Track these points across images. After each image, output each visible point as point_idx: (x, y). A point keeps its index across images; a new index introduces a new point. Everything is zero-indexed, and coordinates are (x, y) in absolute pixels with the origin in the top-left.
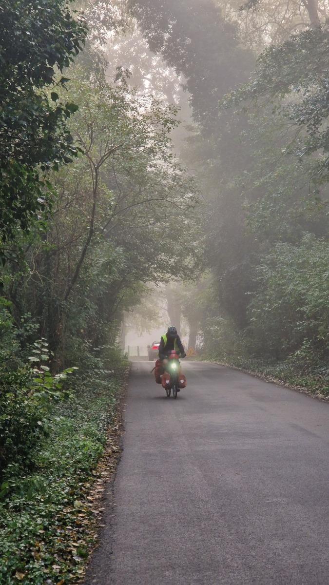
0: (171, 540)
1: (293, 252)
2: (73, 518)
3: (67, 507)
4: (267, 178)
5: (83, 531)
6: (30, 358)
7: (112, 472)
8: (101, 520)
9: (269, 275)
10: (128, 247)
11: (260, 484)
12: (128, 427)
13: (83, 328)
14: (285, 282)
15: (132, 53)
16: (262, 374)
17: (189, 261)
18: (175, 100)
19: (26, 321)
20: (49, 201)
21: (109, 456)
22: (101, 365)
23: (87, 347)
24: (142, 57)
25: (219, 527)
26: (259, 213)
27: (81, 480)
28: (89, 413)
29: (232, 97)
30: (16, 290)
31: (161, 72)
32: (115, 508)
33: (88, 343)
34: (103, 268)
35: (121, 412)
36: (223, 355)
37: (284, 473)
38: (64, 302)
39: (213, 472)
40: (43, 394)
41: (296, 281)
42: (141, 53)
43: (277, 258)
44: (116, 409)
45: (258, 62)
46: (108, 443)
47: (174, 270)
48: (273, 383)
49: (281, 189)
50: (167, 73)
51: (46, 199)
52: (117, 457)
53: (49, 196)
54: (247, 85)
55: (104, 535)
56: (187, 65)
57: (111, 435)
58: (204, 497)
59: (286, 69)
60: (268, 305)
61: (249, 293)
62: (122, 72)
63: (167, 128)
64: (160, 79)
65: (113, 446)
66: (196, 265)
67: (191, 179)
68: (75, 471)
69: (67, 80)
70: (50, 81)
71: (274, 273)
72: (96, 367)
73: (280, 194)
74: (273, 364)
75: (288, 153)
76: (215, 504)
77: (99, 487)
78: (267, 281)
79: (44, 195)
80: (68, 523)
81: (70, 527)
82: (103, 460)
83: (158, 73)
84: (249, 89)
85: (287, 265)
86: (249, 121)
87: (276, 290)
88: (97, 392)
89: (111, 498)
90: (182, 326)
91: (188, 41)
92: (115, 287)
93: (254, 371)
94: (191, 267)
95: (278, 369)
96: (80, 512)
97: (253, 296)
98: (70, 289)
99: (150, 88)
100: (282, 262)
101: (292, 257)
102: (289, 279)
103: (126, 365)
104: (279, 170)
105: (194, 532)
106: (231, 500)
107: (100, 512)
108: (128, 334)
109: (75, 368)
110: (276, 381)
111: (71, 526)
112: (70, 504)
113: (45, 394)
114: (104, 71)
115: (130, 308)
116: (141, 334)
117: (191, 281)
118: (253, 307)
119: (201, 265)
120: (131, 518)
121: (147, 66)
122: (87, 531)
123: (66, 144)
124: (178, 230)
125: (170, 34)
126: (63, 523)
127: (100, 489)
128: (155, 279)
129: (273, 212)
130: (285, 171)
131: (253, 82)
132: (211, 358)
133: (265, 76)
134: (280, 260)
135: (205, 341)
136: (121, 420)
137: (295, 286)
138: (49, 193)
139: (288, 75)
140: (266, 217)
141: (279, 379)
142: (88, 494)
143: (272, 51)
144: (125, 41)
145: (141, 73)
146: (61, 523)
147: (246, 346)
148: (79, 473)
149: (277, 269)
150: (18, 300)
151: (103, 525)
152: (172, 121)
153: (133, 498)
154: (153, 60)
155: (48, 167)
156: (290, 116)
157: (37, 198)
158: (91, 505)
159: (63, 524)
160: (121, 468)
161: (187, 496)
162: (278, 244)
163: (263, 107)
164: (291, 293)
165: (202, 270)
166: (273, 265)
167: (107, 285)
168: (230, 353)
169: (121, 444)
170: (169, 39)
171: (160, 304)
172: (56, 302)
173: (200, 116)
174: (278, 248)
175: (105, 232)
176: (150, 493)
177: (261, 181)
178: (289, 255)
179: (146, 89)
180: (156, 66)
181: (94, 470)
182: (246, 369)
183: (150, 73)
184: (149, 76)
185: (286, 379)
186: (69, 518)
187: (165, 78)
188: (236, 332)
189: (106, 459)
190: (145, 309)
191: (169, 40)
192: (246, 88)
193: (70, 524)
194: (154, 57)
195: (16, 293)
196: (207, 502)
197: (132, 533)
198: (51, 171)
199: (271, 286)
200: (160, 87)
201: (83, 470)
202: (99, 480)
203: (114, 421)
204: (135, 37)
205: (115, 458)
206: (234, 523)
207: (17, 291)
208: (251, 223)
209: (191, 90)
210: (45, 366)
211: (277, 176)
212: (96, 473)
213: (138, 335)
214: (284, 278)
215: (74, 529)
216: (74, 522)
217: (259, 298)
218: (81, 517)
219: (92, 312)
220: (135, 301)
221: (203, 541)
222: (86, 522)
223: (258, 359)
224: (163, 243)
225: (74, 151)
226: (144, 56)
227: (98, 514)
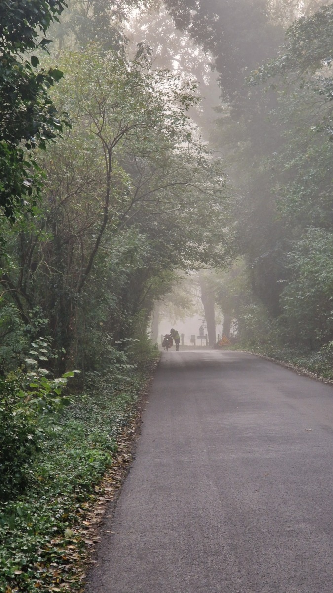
0: (169, 584)
1: (326, 238)
2: (60, 552)
3: (56, 536)
4: (297, 160)
5: (70, 569)
6: (26, 360)
7: (117, 488)
8: (95, 554)
9: (301, 262)
10: (153, 234)
11: (282, 504)
12: (145, 431)
13: (103, 321)
14: (318, 269)
15: (160, 33)
16: (295, 365)
17: (219, 248)
18: (205, 81)
19: (35, 315)
20: (37, 183)
21: (118, 466)
22: (125, 358)
23: (107, 340)
24: (170, 37)
25: (228, 565)
26: (290, 197)
27: (79, 500)
28: (105, 413)
29: (259, 74)
30: (26, 282)
31: (190, 52)
32: (111, 538)
33: (109, 336)
34: (123, 256)
35: (141, 411)
36: (257, 344)
37: (309, 489)
38: (77, 295)
39: (230, 488)
40: (40, 401)
41: (330, 268)
42: (170, 33)
43: (309, 244)
44: (136, 408)
45: (287, 35)
46: (119, 450)
47: (204, 258)
48: (306, 375)
49: (312, 171)
50: (196, 53)
51: (33, 182)
52: (126, 467)
53: (37, 178)
54: (275, 61)
55: (92, 575)
56: (215, 43)
57: (125, 440)
58: (215, 523)
59: (317, 42)
60: (300, 293)
61: (281, 281)
62: (143, 49)
63: (186, 105)
64: (189, 59)
65: (124, 453)
66: (227, 253)
67: (217, 163)
68: (74, 488)
69: (49, 41)
70: (31, 44)
71: (306, 260)
72: (119, 361)
73: (311, 176)
74: (307, 354)
75: (318, 131)
76: (227, 533)
77: (100, 508)
78: (300, 267)
79: (32, 177)
80: (52, 559)
81: (55, 565)
82: (111, 472)
83: (187, 53)
84: (278, 64)
85: (320, 251)
86: (278, 99)
87: (309, 277)
88: (119, 388)
89: (109, 524)
90: (216, 313)
91: (217, 18)
92: (140, 276)
93: (286, 362)
94: (221, 254)
95: (312, 360)
96: (70, 543)
97: (285, 284)
98: (83, 280)
99: (179, 69)
100: (315, 249)
101: (325, 243)
102: (322, 266)
103: (156, 357)
104: (311, 151)
105: (198, 573)
106: (246, 527)
107: (94, 542)
108: (161, 322)
109: (77, 371)
110: (310, 373)
111: (56, 562)
112: (60, 532)
113: (42, 401)
114: (124, 49)
115: (160, 296)
116: (175, 322)
117: (223, 269)
118: (285, 295)
119: (233, 251)
120: (128, 551)
121: (175, 46)
122: (74, 570)
123: (48, 116)
124: (207, 216)
125: (197, 11)
126: (47, 559)
127: (100, 510)
128: (185, 267)
129: (304, 196)
130: (317, 151)
131: (281, 57)
132: (244, 348)
133: (294, 51)
134: (312, 246)
135: (239, 329)
136: (139, 422)
137: (328, 273)
138: (37, 175)
139: (319, 48)
140: (297, 201)
141: (313, 372)
142: (84, 518)
143: (302, 24)
144: (152, 21)
145: (169, 54)
146: (45, 559)
147: (279, 336)
148: (78, 490)
149: (310, 256)
150: (28, 293)
151: (94, 562)
152: (190, 97)
153: (134, 523)
154: (182, 40)
155: (33, 145)
156: (320, 91)
157: (22, 181)
158: (85, 532)
159: (47, 561)
160: (128, 482)
161: (197, 520)
162: (310, 229)
163: (292, 83)
164: (324, 281)
165: (234, 257)
166: (306, 251)
167: (127, 275)
168: (264, 342)
169: (134, 451)
170: (196, 16)
171: (194, 292)
172: (68, 294)
173: (228, 97)
174: (310, 233)
175: (127, 218)
176: (155, 517)
177: (292, 163)
178: (322, 241)
179: (175, 70)
180: (185, 46)
181: (97, 485)
182: (279, 360)
183: (179, 53)
184: (178, 57)
185: (319, 371)
186: (55, 553)
187: (195, 59)
188: (270, 320)
189: (115, 470)
190: (178, 297)
191: (196, 18)
192: (274, 64)
193: (56, 560)
194: (182, 36)
195: (25, 286)
196: (218, 529)
197: (124, 574)
198: (37, 150)
199: (304, 273)
200: (189, 67)
201: (84, 486)
202: (101, 498)
203: (131, 422)
204: (163, 17)
205: (124, 469)
206: (246, 559)
207: (26, 284)
208: (281, 208)
209: (220, 69)
210: (43, 368)
211: (308, 157)
212: (100, 489)
213: (171, 323)
214: (316, 264)
215: (60, 567)
216: (60, 558)
217: (292, 286)
218: (71, 549)
219: (112, 304)
220: (164, 289)
221: (207, 586)
222: (76, 556)
223: (292, 349)
224: (190, 229)
225: (58, 124)
226: (172, 36)
227: (92, 544)
